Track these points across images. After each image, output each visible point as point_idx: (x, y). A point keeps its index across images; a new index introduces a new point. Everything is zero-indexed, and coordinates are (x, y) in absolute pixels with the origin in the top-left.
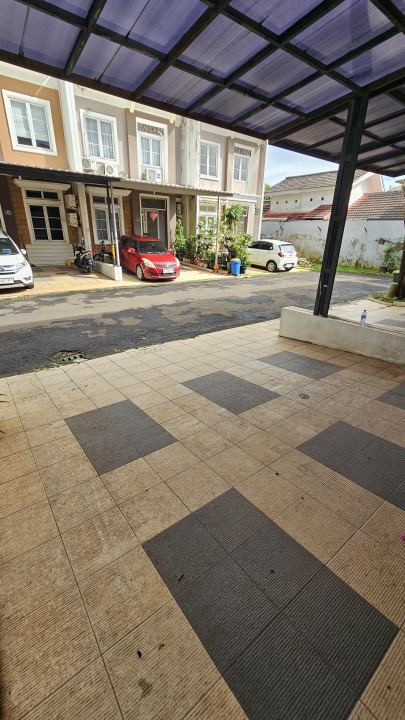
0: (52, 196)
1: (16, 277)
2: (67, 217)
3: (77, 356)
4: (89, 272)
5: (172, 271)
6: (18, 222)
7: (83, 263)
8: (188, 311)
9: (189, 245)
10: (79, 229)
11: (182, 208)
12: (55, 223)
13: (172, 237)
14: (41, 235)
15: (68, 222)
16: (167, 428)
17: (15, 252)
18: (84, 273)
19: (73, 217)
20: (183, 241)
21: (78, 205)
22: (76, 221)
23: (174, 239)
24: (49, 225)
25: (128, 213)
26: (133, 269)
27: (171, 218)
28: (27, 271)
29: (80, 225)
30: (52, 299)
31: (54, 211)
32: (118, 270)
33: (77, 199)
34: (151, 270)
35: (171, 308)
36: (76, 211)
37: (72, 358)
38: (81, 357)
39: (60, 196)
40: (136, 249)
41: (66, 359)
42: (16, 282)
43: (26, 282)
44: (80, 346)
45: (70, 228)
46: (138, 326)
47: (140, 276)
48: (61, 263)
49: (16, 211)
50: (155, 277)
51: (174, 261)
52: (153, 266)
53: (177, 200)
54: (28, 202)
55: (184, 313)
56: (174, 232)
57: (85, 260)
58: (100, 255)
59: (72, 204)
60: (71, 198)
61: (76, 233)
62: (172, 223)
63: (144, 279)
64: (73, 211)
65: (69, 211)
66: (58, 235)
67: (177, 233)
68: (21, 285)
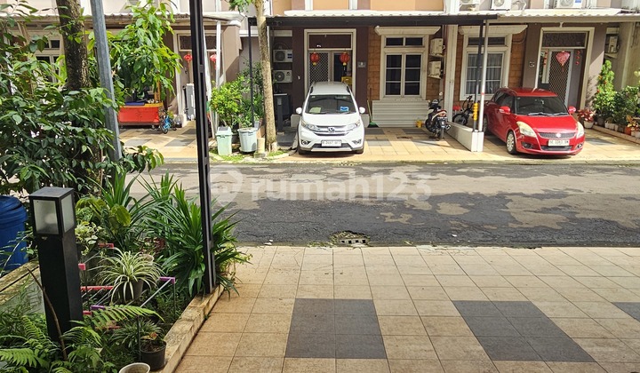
0: (416, 42)
1: (344, 139)
2: (429, 66)
3: (361, 240)
4: (439, 138)
5: (565, 143)
6: (370, 75)
7: (433, 126)
8: (555, 209)
9: (620, 102)
10: (441, 82)
11: (619, 43)
12: (414, 75)
13: (591, 88)
14: (393, 90)
15: (429, 72)
16: (386, 343)
17: (352, 110)
18: (432, 138)
19: (436, 65)
20: (610, 94)
21: (444, 51)
22: (438, 71)
23: (594, 91)
24: (404, 77)
25: (518, 55)
26: (502, 137)
27: (593, 59)
28: (359, 133)
29: (443, 76)
30: (376, 169)
31: (414, 61)
32: (477, 138)
33: (445, 43)
34: (529, 141)
35: (528, 200)
36: (441, 59)
37: (353, 241)
38: (364, 242)
39: (425, 42)
40: (513, 109)
41: (346, 241)
42: (343, 145)
43: (355, 146)
44: (369, 230)
45: (430, 79)
46: (457, 218)
47: (510, 147)
48: (410, 123)
49: (370, 62)
50: (534, 150)
51: (574, 127)
52: (533, 135)
53: (610, 30)
54: (386, 51)
55: (545, 210)
56: (594, 81)
57: (437, 123)
58: (463, 115)
59: (437, 50)
60: (438, 42)
61: (436, 85)
62: (594, 68)
63: (515, 153)
64: (436, 59)
65: (432, 59)
66: (413, 90)
67: (601, 82)
68: (349, 149)
